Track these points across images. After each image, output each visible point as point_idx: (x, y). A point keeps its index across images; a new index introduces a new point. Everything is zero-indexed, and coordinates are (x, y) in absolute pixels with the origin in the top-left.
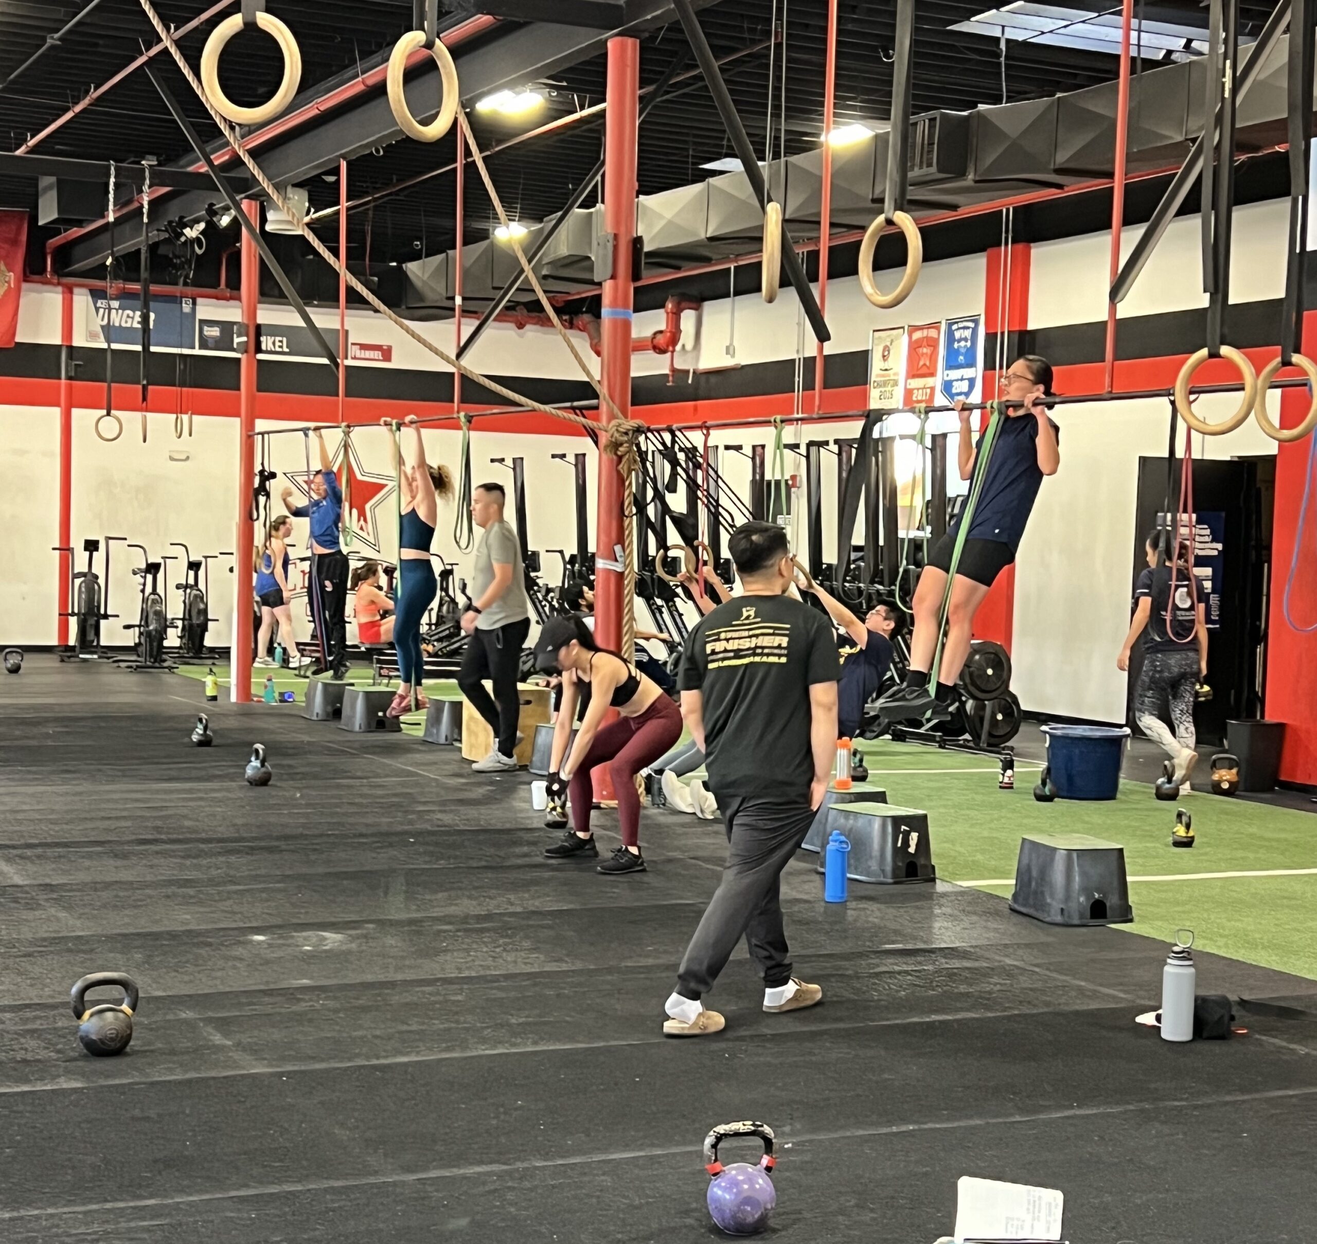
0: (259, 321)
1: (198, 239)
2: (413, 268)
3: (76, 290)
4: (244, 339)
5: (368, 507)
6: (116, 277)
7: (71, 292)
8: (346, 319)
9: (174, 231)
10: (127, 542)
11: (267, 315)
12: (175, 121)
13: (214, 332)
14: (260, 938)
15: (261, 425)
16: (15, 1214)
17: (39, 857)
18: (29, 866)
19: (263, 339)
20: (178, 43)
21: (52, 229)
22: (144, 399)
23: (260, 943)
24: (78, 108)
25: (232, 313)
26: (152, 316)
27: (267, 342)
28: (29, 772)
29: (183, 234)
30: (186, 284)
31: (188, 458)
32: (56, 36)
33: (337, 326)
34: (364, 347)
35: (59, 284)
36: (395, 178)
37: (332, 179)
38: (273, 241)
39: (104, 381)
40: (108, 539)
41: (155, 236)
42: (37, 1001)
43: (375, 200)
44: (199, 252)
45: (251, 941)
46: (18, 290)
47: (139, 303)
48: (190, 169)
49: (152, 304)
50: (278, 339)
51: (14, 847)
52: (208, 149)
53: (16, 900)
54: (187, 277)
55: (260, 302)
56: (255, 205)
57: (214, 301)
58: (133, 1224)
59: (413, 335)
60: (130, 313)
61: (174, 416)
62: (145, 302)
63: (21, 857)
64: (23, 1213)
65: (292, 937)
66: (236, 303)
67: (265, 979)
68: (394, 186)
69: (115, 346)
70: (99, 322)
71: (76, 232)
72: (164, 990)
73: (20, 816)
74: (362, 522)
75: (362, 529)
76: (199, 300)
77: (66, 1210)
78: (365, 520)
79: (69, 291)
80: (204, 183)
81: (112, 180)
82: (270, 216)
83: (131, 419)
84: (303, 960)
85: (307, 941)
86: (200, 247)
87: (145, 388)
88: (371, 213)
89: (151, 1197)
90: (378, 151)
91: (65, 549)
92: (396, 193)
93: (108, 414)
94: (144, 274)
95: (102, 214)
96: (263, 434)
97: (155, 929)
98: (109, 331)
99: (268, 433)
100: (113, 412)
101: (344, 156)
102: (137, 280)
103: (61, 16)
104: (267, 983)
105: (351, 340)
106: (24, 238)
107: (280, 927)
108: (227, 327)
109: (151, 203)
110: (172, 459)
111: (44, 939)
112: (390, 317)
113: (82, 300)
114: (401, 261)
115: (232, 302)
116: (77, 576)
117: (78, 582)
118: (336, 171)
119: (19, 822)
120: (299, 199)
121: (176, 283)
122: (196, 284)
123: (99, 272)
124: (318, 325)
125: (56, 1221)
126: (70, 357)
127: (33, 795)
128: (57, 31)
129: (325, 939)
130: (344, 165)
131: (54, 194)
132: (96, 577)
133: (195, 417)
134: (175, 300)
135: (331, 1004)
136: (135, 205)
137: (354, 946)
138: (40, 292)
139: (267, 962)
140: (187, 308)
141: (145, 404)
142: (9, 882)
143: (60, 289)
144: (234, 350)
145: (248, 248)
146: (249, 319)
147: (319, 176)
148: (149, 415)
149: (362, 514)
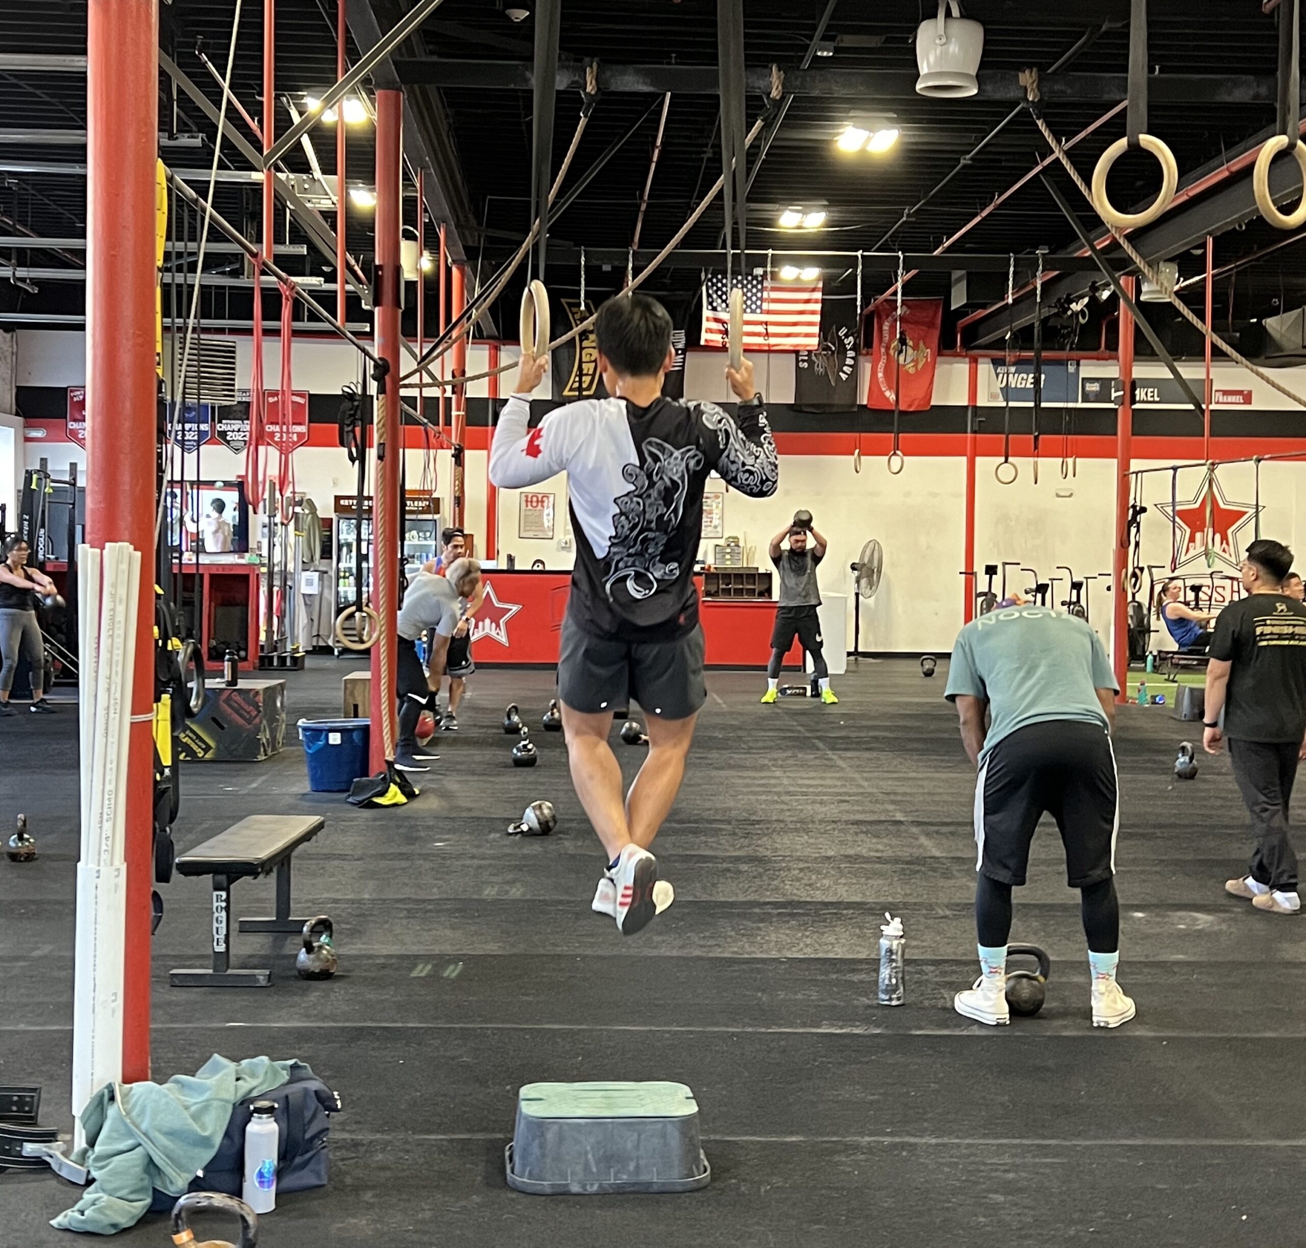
0: (1134, 376)
1: (1082, 310)
2: (1271, 323)
3: (980, 360)
4: (1121, 393)
5: (1230, 531)
6: (1013, 348)
7: (976, 362)
8: (1211, 370)
9: (1062, 306)
10: (1021, 567)
11: (1140, 371)
12: (1064, 217)
13: (1095, 387)
14: (1140, 915)
15: (1136, 464)
16: (939, 1141)
17: (952, 833)
18: (944, 841)
19: (1137, 392)
20: (1068, 154)
21: (962, 312)
22: (1036, 447)
23: (1140, 919)
24: (985, 213)
25: (1111, 371)
26: (1043, 377)
27: (1140, 394)
28: (942, 761)
29: (1069, 308)
30: (1071, 349)
31: (1071, 495)
32: (968, 157)
33: (1204, 377)
34: (1226, 393)
35: (966, 356)
36: (1255, 246)
37: (1199, 252)
38: (1146, 309)
39: (1003, 433)
40: (1005, 564)
41: (1046, 312)
42: (953, 957)
43: (1236, 267)
44: (1082, 321)
45: (1132, 917)
46: (934, 363)
47: (1032, 368)
48: (1076, 254)
49: (1043, 368)
50: (1150, 390)
51: (932, 824)
52: (1092, 237)
53: (934, 870)
54: (1072, 343)
55: (1135, 360)
56: (1132, 280)
57: (1095, 361)
58: (1037, 1160)
59: (1268, 381)
60: (1025, 376)
61: (1061, 460)
62: (1037, 366)
63: (937, 832)
64: (946, 1140)
65: (1168, 916)
66: (1115, 362)
67: (1145, 953)
68: (1255, 253)
69: (1011, 404)
70: (999, 384)
71: (981, 313)
72: (1058, 956)
73: (936, 798)
74: (1224, 545)
75: (1224, 551)
76: (1082, 362)
77: (981, 1141)
78: (1228, 544)
79: (974, 361)
80: (1088, 264)
81: (1012, 269)
82: (1145, 288)
83: (1024, 464)
84: (1179, 937)
85: (1182, 921)
86: (1084, 318)
87: (1036, 438)
88: (1233, 278)
89: (1052, 1138)
90: (1240, 226)
91: (970, 573)
92: (1258, 259)
93: (1006, 461)
94: (1037, 345)
95: (1002, 296)
96: (1137, 473)
97: (1049, 901)
98: (1007, 392)
99: (1142, 472)
100: (1010, 459)
101: (1210, 233)
102: (1031, 349)
103: (972, 141)
104: (1147, 956)
105: (1214, 389)
106: (939, 321)
107: (1157, 906)
108: (1105, 383)
109: (1043, 285)
110: (1058, 496)
111: (958, 905)
112: (1247, 367)
113: (985, 368)
114: (1260, 319)
115: (1110, 362)
116: (979, 595)
117: (980, 600)
118: (1203, 246)
119: (936, 803)
120: (1170, 272)
121: (1063, 349)
122: (1080, 348)
123: (1000, 344)
124: (1184, 376)
125: (973, 1150)
126: (975, 415)
127: (946, 781)
128: (969, 153)
129: (1197, 919)
130: (1210, 241)
131: (964, 284)
132: (995, 596)
133: (1078, 460)
134: (1062, 363)
135: (1205, 978)
136: (1031, 287)
137: (1224, 927)
138: (952, 363)
139: (1146, 937)
140: (1071, 369)
141: (1036, 451)
142: (929, 854)
143: (967, 360)
144: (1112, 402)
145: (1125, 316)
146: (1126, 375)
147: (1188, 252)
148: (1040, 460)
149: (1224, 538)
